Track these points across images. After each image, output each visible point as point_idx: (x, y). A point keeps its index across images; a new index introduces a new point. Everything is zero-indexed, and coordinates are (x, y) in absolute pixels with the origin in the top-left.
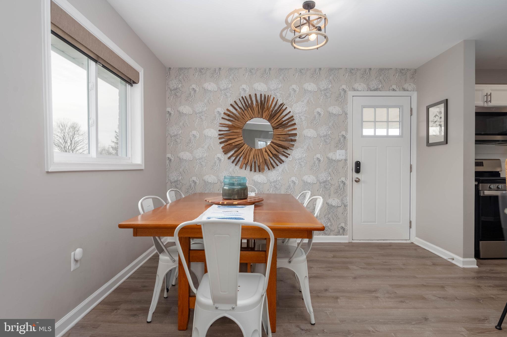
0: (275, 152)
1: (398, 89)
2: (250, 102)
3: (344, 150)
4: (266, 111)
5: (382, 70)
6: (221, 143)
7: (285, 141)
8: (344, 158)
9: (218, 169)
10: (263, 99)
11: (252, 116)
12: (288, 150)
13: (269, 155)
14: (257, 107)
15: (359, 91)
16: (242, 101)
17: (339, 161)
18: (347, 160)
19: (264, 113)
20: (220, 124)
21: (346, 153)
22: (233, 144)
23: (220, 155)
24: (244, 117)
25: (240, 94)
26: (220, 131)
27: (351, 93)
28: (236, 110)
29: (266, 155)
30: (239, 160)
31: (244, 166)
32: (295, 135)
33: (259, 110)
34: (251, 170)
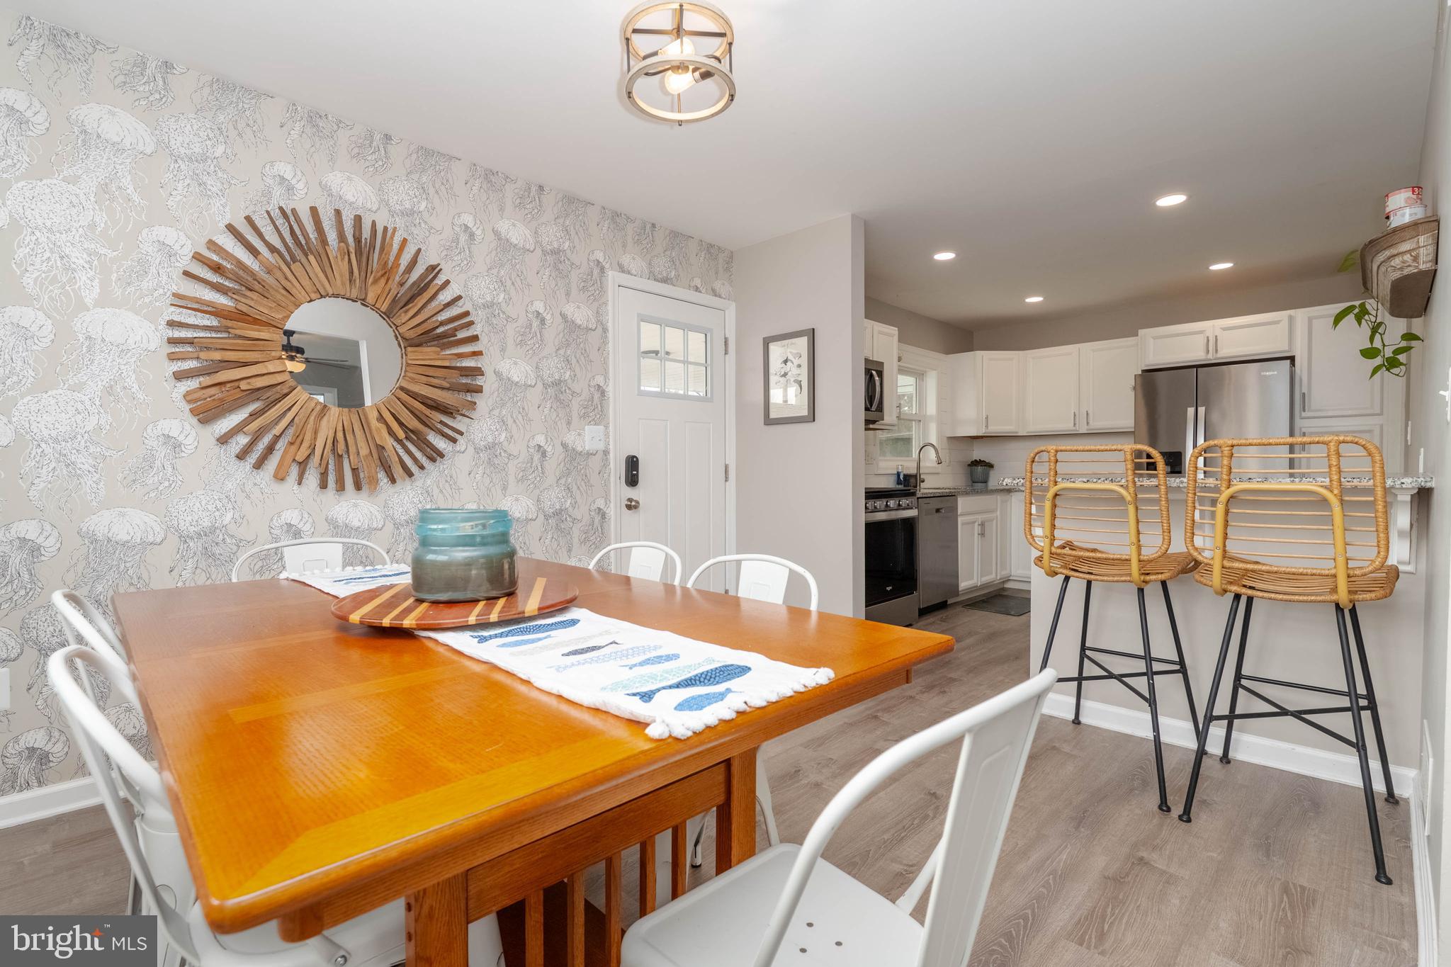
0: (413, 423)
1: (704, 290)
2: (313, 235)
3: (602, 427)
4: (379, 278)
5: (676, 237)
6: (179, 376)
7: (448, 389)
8: (601, 446)
9: (167, 484)
10: (366, 234)
11: (325, 288)
12: (455, 418)
13: (391, 432)
14: (342, 259)
15: (632, 275)
16: (280, 222)
17: (590, 454)
18: (609, 453)
19: (372, 284)
20: (175, 295)
21: (607, 435)
22: (244, 385)
23: (182, 426)
24: (293, 284)
25: (268, 194)
26: (171, 324)
27: (613, 276)
28: (254, 252)
29: (382, 431)
30: (270, 449)
31: (294, 470)
32: (478, 372)
33: (351, 272)
34: (323, 485)
